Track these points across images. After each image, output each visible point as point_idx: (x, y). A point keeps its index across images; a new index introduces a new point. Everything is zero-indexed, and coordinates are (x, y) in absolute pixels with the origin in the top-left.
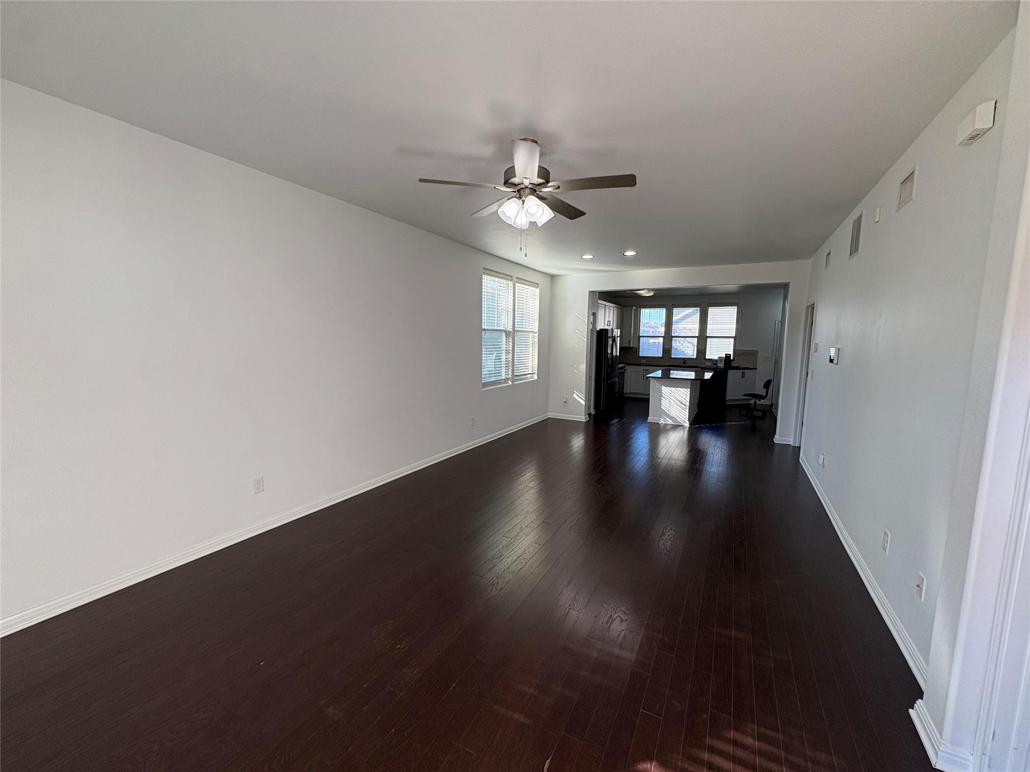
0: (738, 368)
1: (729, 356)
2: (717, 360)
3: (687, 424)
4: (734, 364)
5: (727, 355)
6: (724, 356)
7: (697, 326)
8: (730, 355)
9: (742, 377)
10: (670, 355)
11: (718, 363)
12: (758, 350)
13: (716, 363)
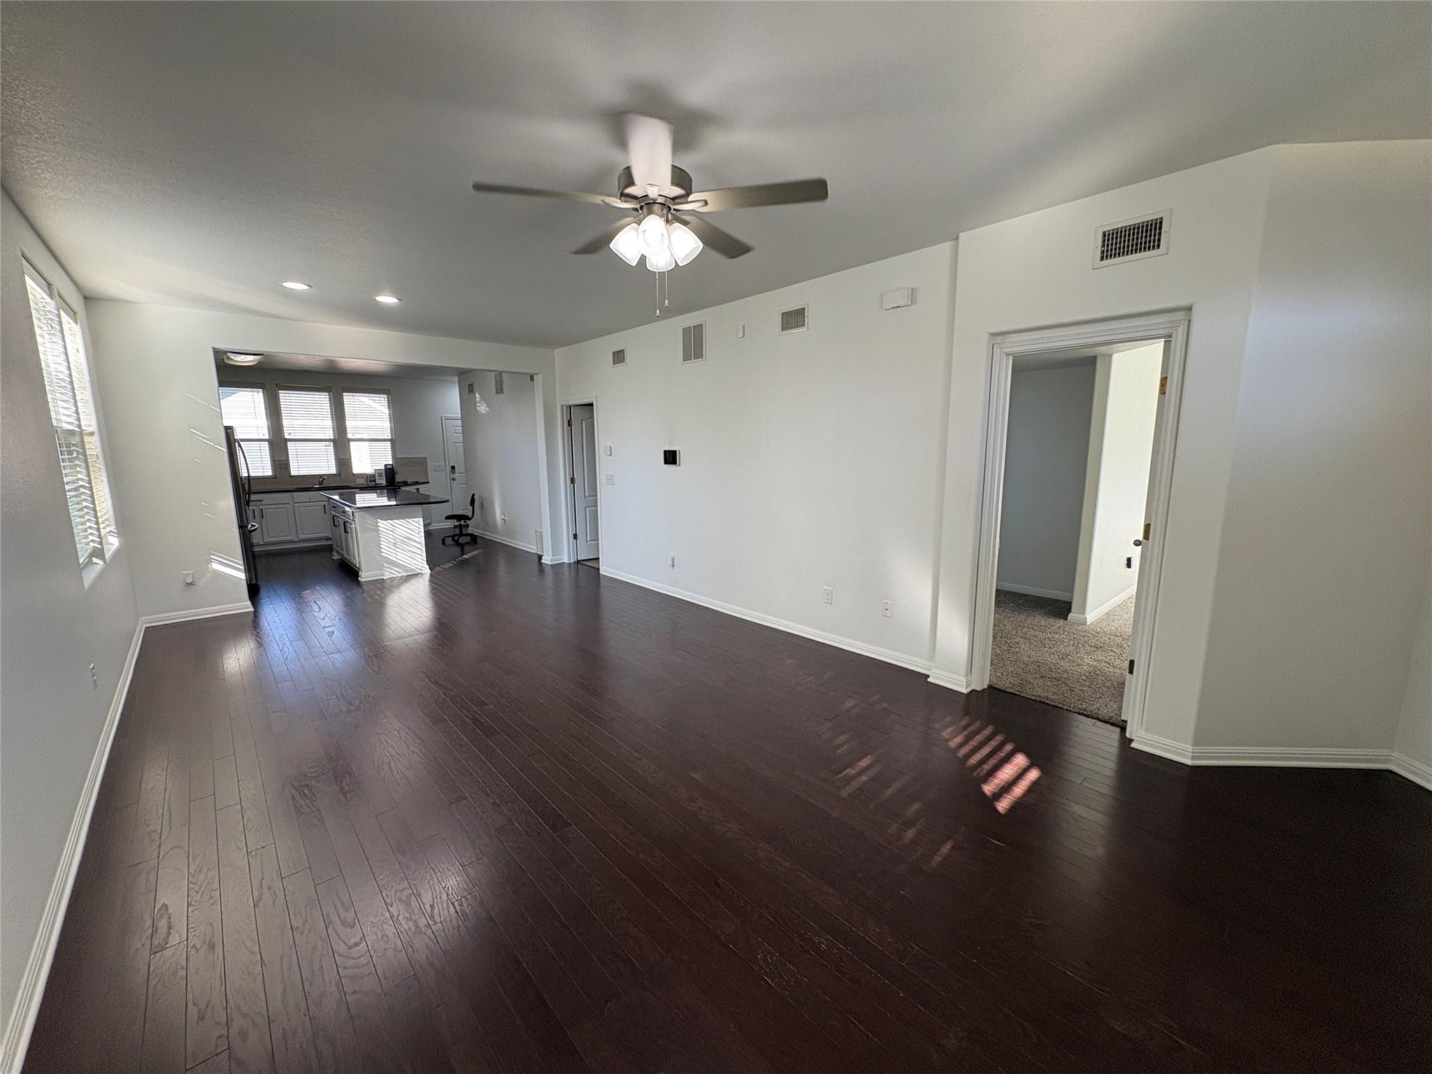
1: (391, 467)
2: (373, 476)
3: (427, 571)
4: (399, 479)
5: (388, 466)
6: (383, 468)
7: (329, 423)
8: (391, 465)
10: (289, 471)
11: (377, 478)
12: (425, 458)
13: (373, 479)
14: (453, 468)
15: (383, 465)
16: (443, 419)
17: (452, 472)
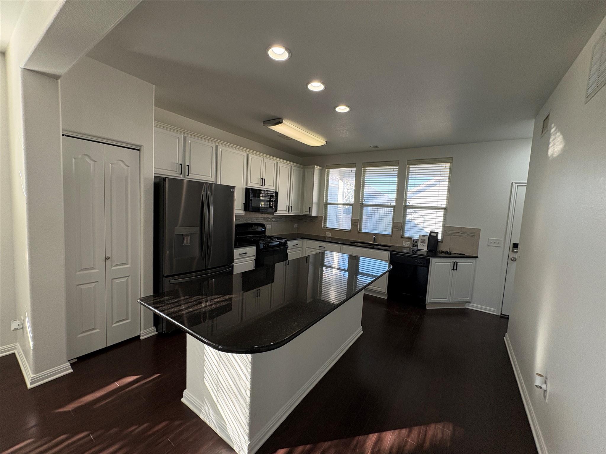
0: (448, 255)
1: (435, 235)
2: (416, 241)
4: (442, 248)
5: (432, 234)
6: (427, 234)
8: (437, 233)
9: (453, 270)
10: (360, 228)
11: (419, 243)
12: (480, 229)
13: (416, 244)
14: (516, 246)
15: (429, 232)
16: (514, 185)
17: (513, 251)
